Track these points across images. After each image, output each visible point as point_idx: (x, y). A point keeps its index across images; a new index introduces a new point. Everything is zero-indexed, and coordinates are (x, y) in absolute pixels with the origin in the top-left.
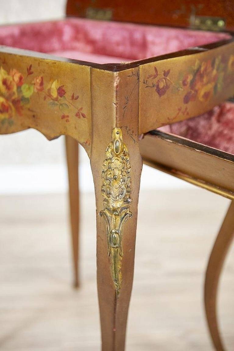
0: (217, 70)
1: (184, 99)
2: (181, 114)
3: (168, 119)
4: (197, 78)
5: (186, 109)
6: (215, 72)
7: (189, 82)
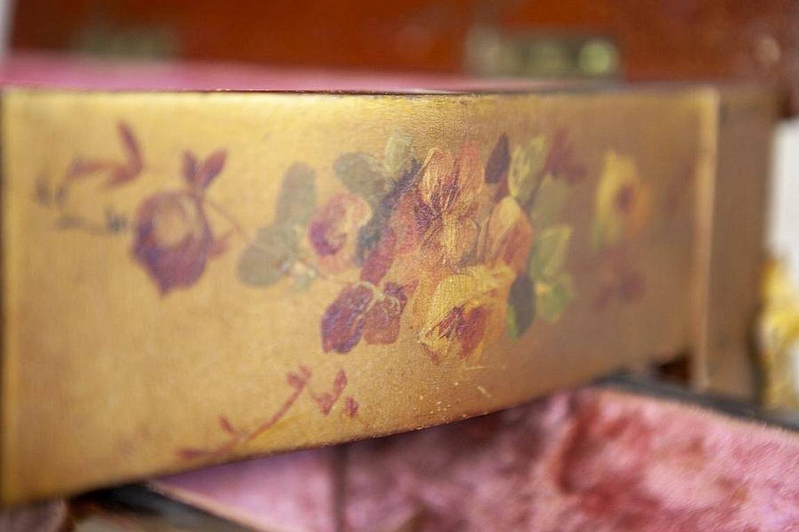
0: (527, 205)
1: (325, 325)
2: (305, 406)
3: (226, 425)
4: (398, 221)
5: (341, 380)
6: (509, 211)
7: (352, 239)
